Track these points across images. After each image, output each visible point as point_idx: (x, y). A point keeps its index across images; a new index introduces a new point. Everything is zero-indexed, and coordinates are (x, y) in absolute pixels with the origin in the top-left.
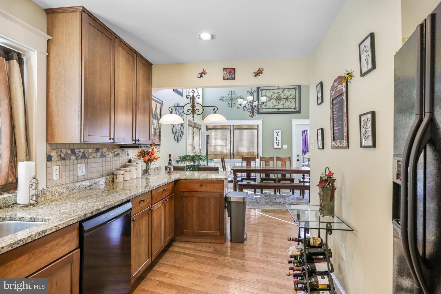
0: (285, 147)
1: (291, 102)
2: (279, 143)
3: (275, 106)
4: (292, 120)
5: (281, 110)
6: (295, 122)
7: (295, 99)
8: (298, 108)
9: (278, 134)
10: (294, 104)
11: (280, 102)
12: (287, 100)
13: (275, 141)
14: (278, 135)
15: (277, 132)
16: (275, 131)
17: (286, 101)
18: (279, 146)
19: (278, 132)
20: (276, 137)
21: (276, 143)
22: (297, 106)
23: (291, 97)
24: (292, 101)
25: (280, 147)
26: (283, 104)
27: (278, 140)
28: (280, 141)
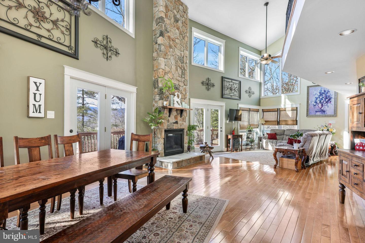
0: (51, 115)
1: (63, 33)
2: (40, 106)
3: (31, 25)
4: (64, 68)
5: (44, 40)
6: (69, 71)
7: (69, 30)
8: (74, 49)
9: (38, 87)
10: (67, 38)
11: (42, 23)
12: (56, 25)
13: (32, 101)
14: (37, 90)
15: (35, 83)
16: (32, 80)
17: (55, 27)
18: (40, 112)
19: (38, 84)
20: (35, 94)
21: (34, 105)
22: (73, 45)
23: (64, 24)
24: (65, 32)
25: (42, 115)
26: (49, 31)
27: (38, 99)
28: (42, 103)
